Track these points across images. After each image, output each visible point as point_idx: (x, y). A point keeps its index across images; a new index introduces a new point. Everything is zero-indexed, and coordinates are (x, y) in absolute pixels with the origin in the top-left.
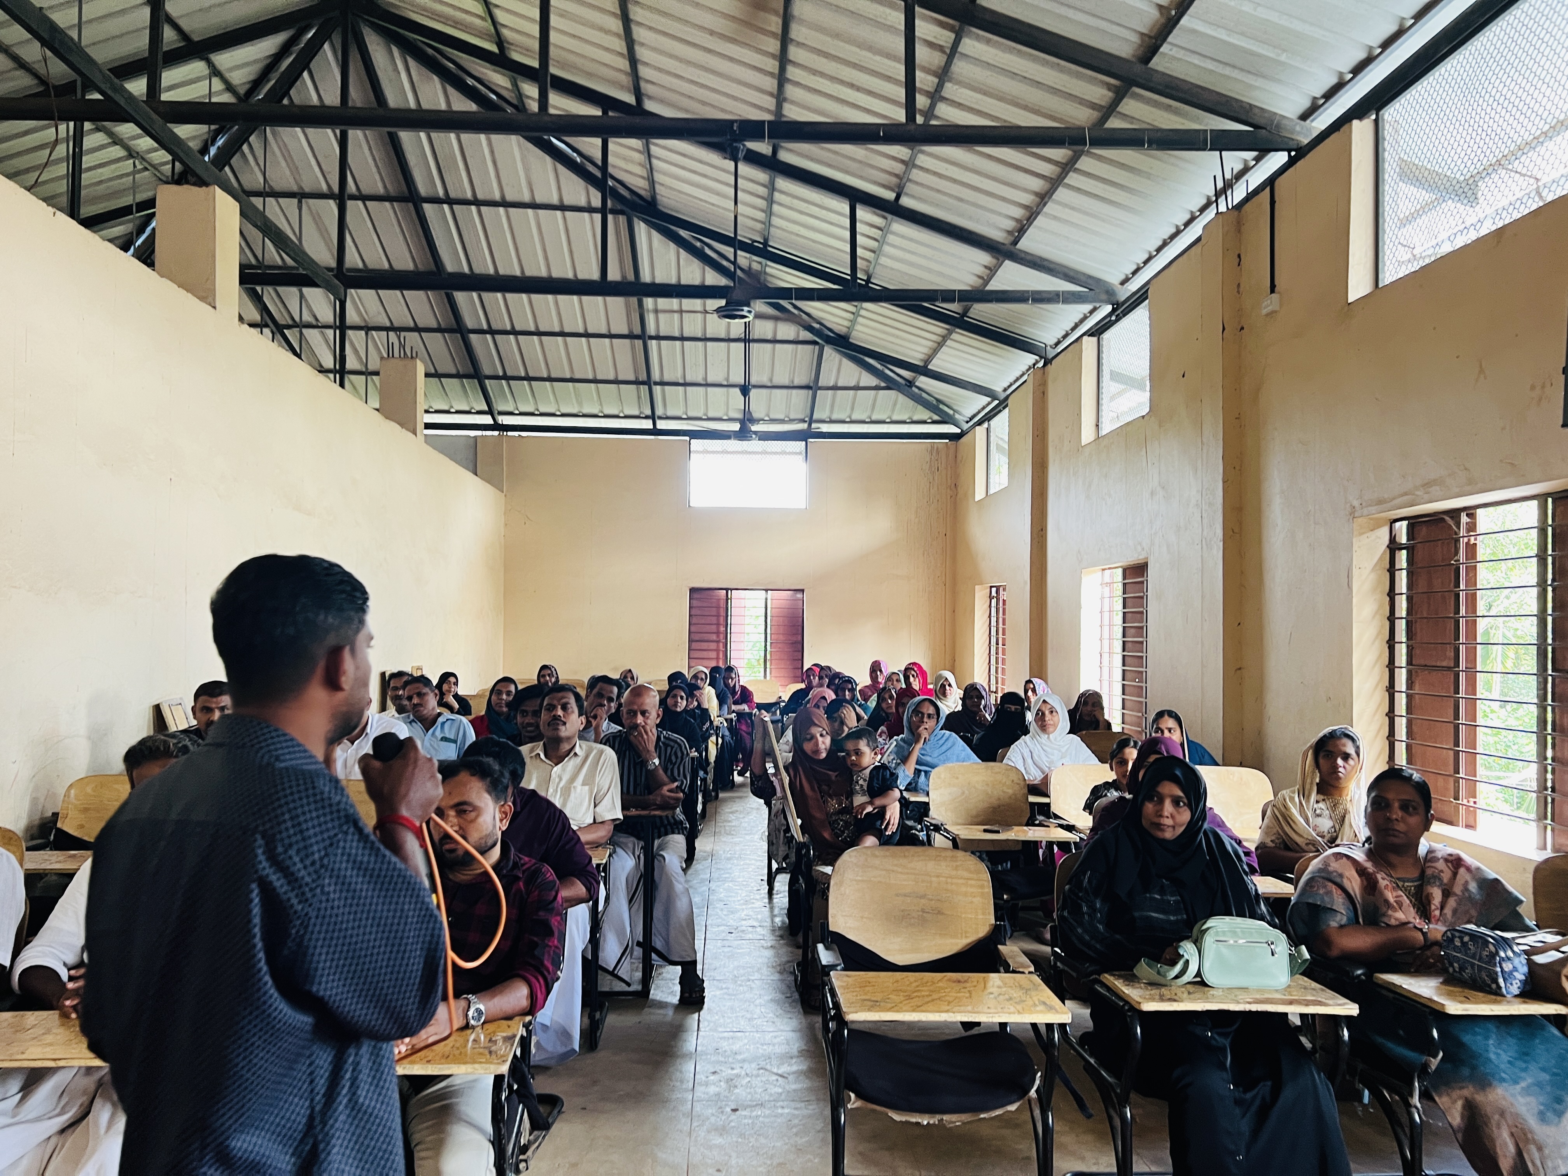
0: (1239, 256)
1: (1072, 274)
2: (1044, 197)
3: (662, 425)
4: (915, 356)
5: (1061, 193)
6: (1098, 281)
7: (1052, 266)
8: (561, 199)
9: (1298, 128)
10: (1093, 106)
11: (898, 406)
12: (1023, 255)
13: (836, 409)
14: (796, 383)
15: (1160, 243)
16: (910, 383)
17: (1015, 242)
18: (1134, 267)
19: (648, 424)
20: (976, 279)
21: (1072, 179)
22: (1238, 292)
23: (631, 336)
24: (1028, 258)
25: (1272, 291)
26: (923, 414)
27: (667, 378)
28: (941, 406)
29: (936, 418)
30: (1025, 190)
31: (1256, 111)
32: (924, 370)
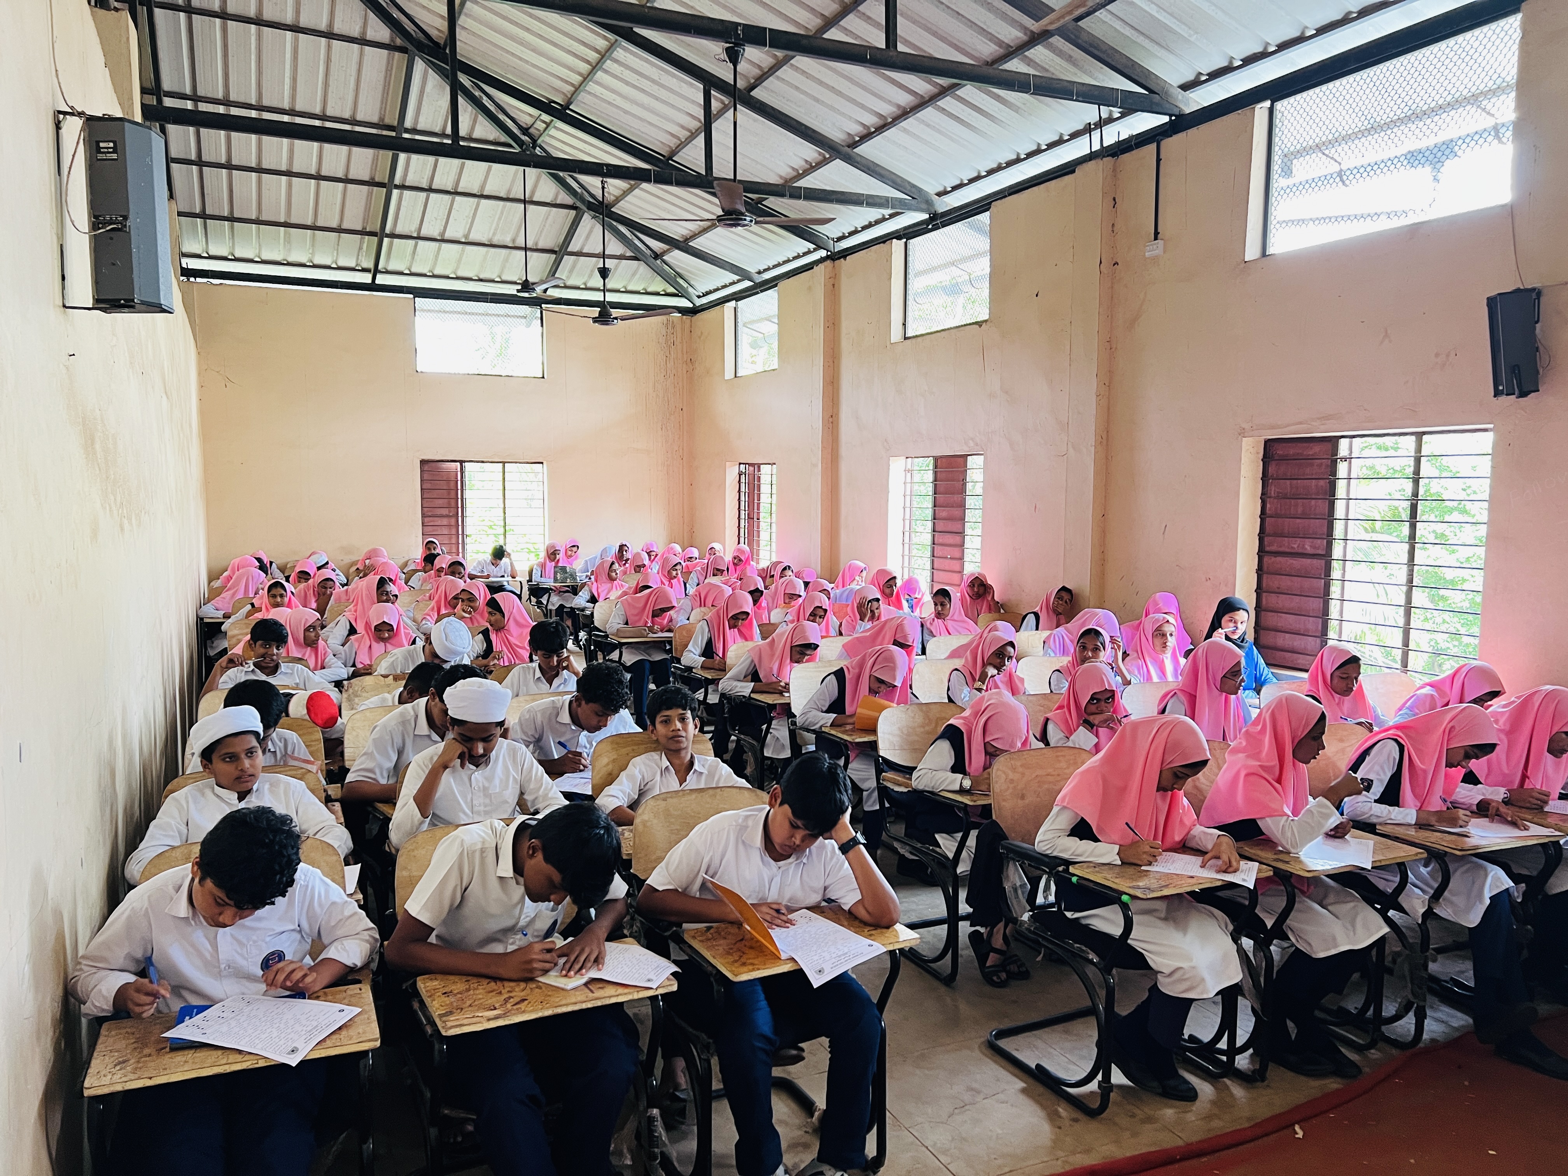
0: (1114, 199)
1: (899, 181)
2: (905, 114)
3: (381, 280)
4: (677, 231)
5: (928, 113)
6: (920, 190)
7: (882, 172)
8: (331, 24)
9: (1180, 97)
10: (1000, 43)
11: (637, 276)
12: (859, 159)
13: (574, 274)
14: (540, 246)
15: (995, 166)
16: (657, 256)
17: (854, 145)
18: (958, 182)
19: (367, 278)
20: (790, 170)
21: (947, 102)
22: (1113, 231)
23: (371, 183)
24: (864, 162)
25: (1156, 238)
26: (659, 285)
27: (399, 230)
28: (681, 281)
29: (671, 290)
30: (890, 102)
31: (1153, 77)
32: (683, 245)
